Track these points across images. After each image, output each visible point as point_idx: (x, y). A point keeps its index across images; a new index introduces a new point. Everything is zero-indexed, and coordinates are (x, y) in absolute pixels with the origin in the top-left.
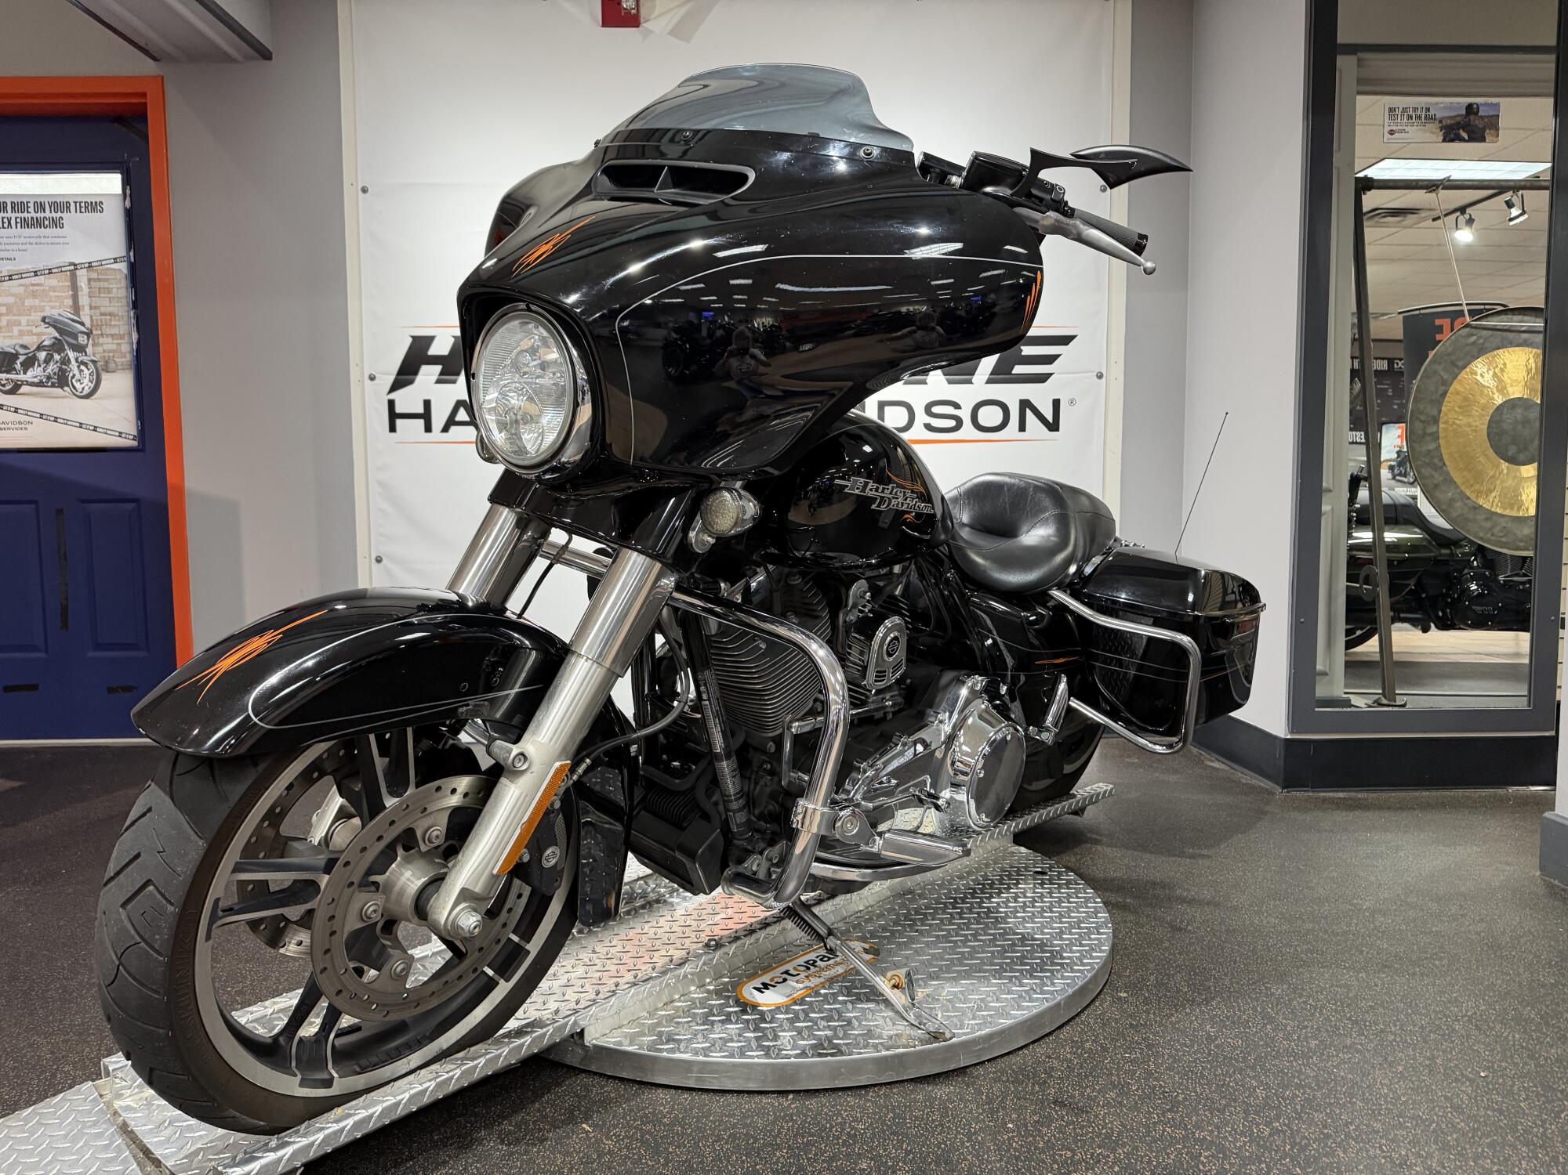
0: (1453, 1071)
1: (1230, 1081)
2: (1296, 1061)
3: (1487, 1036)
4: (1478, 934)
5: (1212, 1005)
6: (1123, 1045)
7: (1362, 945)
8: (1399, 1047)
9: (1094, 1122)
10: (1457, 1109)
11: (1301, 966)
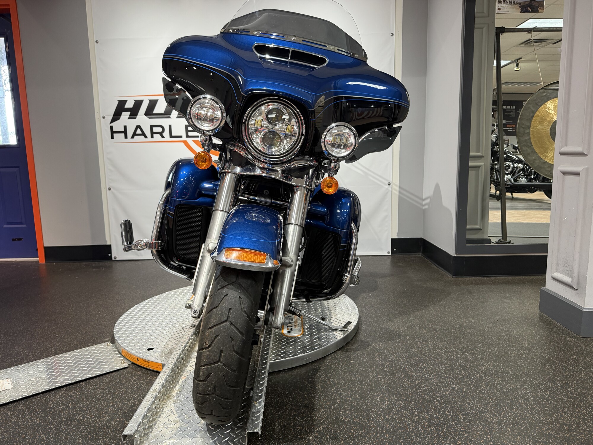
0: (468, 395)
1: (378, 398)
2: (407, 390)
3: (488, 379)
4: (503, 336)
5: (385, 366)
6: (343, 383)
7: (455, 341)
8: (451, 384)
9: (317, 415)
10: (462, 410)
11: (427, 350)
